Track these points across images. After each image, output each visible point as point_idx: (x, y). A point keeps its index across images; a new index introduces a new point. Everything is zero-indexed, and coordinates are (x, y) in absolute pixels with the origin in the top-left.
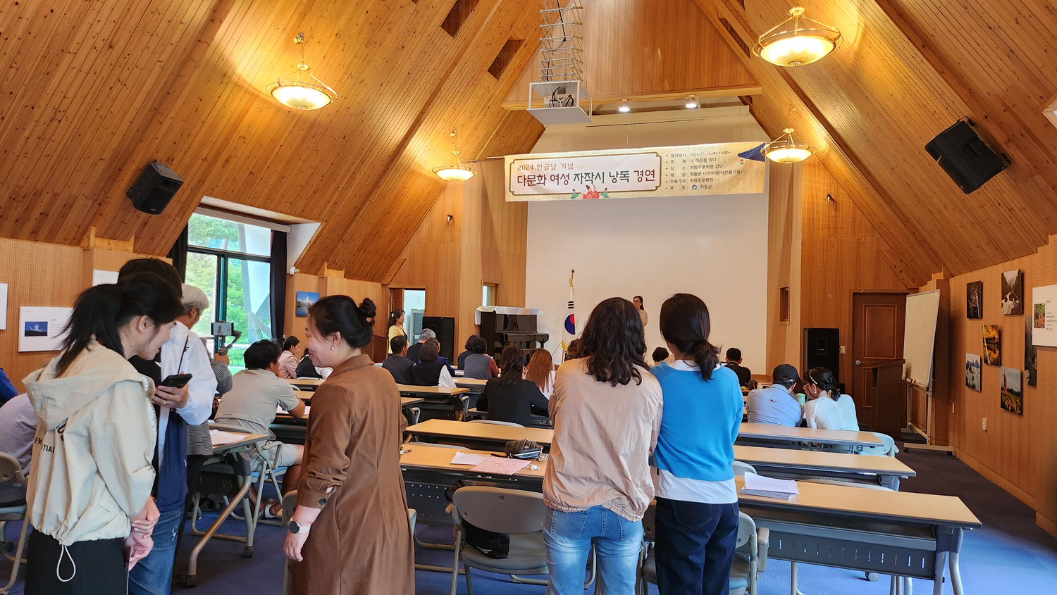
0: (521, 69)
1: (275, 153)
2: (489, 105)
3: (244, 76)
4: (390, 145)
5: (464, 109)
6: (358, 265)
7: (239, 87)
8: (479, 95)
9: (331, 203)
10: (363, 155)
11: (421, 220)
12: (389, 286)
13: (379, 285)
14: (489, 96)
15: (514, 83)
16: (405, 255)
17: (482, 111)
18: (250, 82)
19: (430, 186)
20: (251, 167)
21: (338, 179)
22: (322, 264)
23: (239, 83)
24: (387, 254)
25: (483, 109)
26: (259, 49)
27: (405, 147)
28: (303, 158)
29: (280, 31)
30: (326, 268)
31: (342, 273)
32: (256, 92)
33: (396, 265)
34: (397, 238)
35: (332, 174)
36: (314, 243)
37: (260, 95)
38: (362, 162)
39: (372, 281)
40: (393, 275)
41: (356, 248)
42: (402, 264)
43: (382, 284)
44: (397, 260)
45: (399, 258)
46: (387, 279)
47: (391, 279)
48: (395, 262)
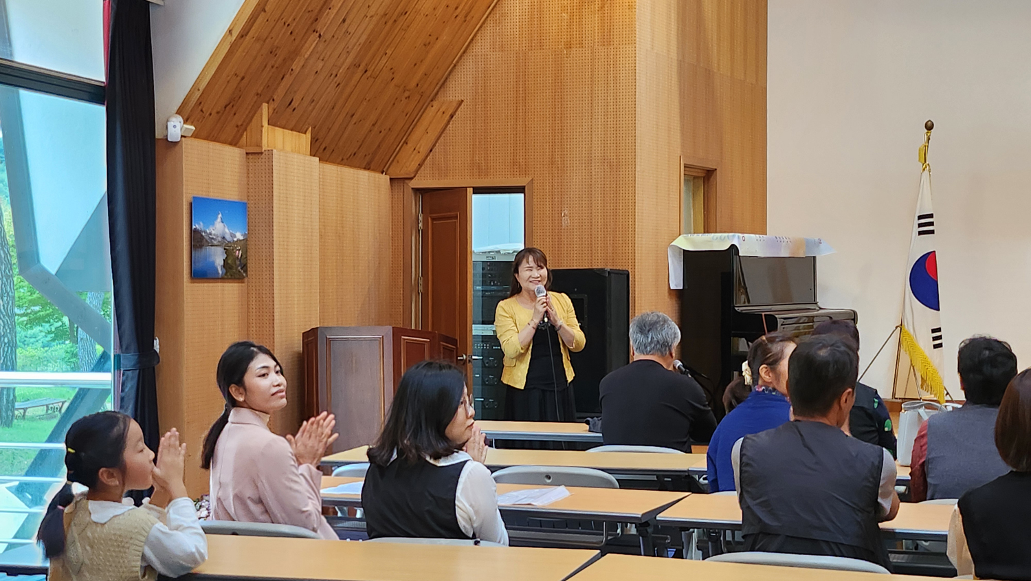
6: (341, 117)
12: (416, 183)
13: (384, 179)
16: (460, 87)
22: (255, 110)
24: (413, 84)
30: (265, 123)
31: (306, 141)
33: (432, 118)
34: (445, 37)
39: (367, 168)
40: (424, 149)
41: (349, 61)
42: (452, 117)
43: (391, 179)
44: (435, 103)
45: (441, 98)
46: (407, 163)
47: (422, 156)
48: (430, 112)
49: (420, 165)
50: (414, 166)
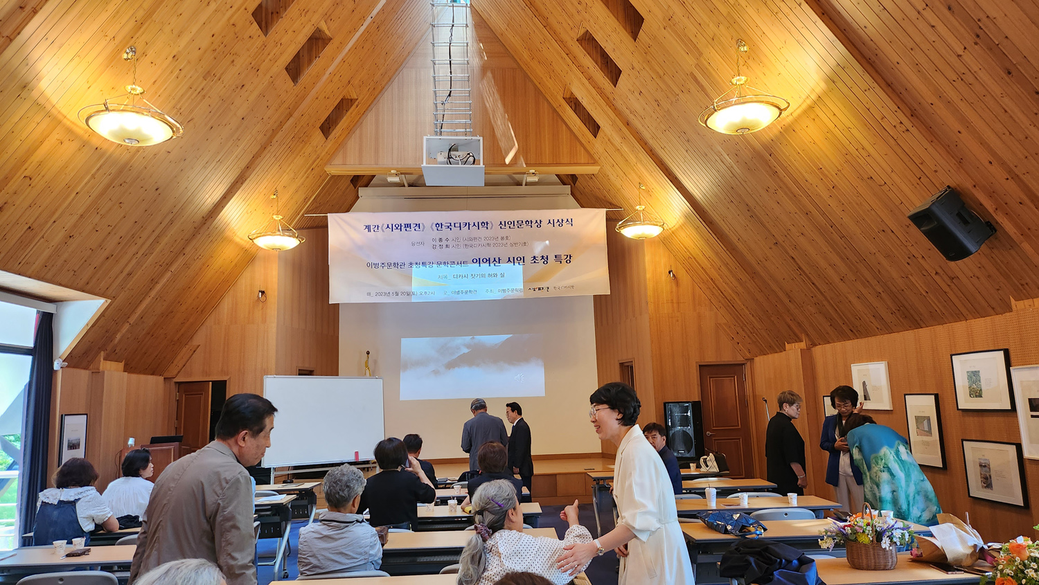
0: (350, 131)
1: (67, 202)
2: (314, 166)
3: (48, 93)
4: (206, 204)
5: (290, 168)
6: (140, 355)
7: (39, 106)
8: (306, 154)
9: (125, 273)
10: (174, 213)
11: (222, 297)
12: (176, 380)
13: (161, 378)
14: (315, 156)
15: (341, 145)
16: (199, 339)
17: (305, 173)
18: (54, 100)
19: (239, 256)
20: (33, 219)
21: (140, 242)
22: (98, 353)
23: (41, 101)
24: (176, 339)
25: (307, 171)
26: (77, 59)
27: (223, 207)
28: (102, 212)
29: (108, 39)
30: (102, 359)
31: (121, 365)
32: (60, 117)
33: (186, 352)
34: (191, 320)
35: (133, 236)
36: (92, 326)
37: (65, 121)
38: (171, 222)
39: (153, 374)
40: (181, 366)
41: (144, 332)
42: (194, 351)
43: (165, 378)
44: (187, 346)
45: (189, 343)
46: (172, 371)
47: (178, 369)
48: (184, 350)
49: (179, 372)
50: (176, 372)
